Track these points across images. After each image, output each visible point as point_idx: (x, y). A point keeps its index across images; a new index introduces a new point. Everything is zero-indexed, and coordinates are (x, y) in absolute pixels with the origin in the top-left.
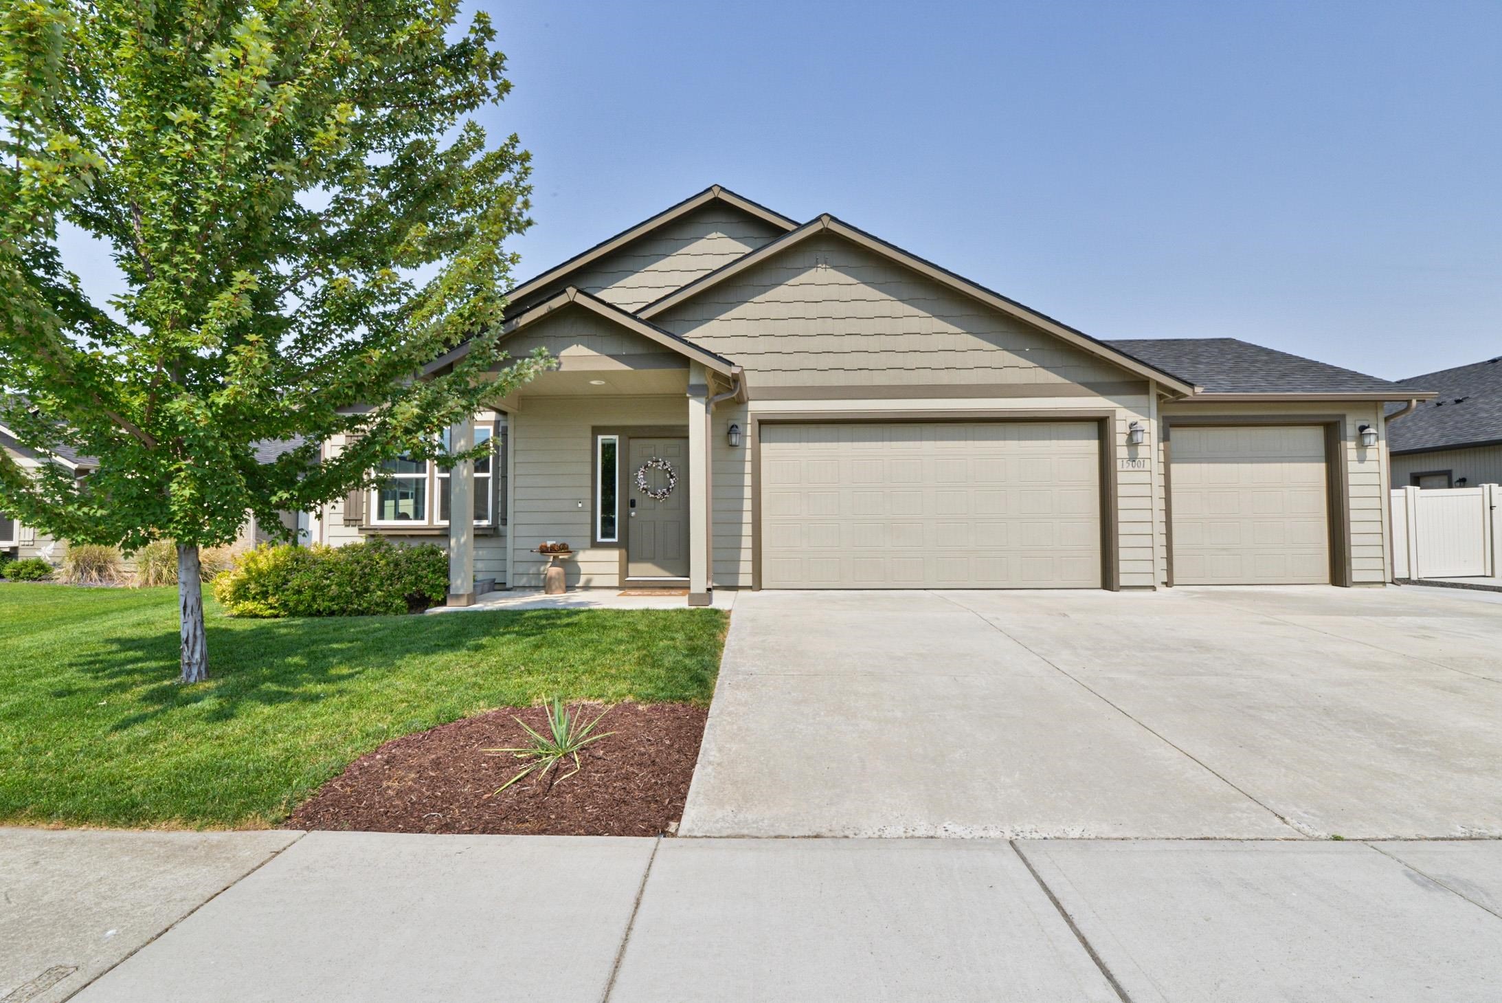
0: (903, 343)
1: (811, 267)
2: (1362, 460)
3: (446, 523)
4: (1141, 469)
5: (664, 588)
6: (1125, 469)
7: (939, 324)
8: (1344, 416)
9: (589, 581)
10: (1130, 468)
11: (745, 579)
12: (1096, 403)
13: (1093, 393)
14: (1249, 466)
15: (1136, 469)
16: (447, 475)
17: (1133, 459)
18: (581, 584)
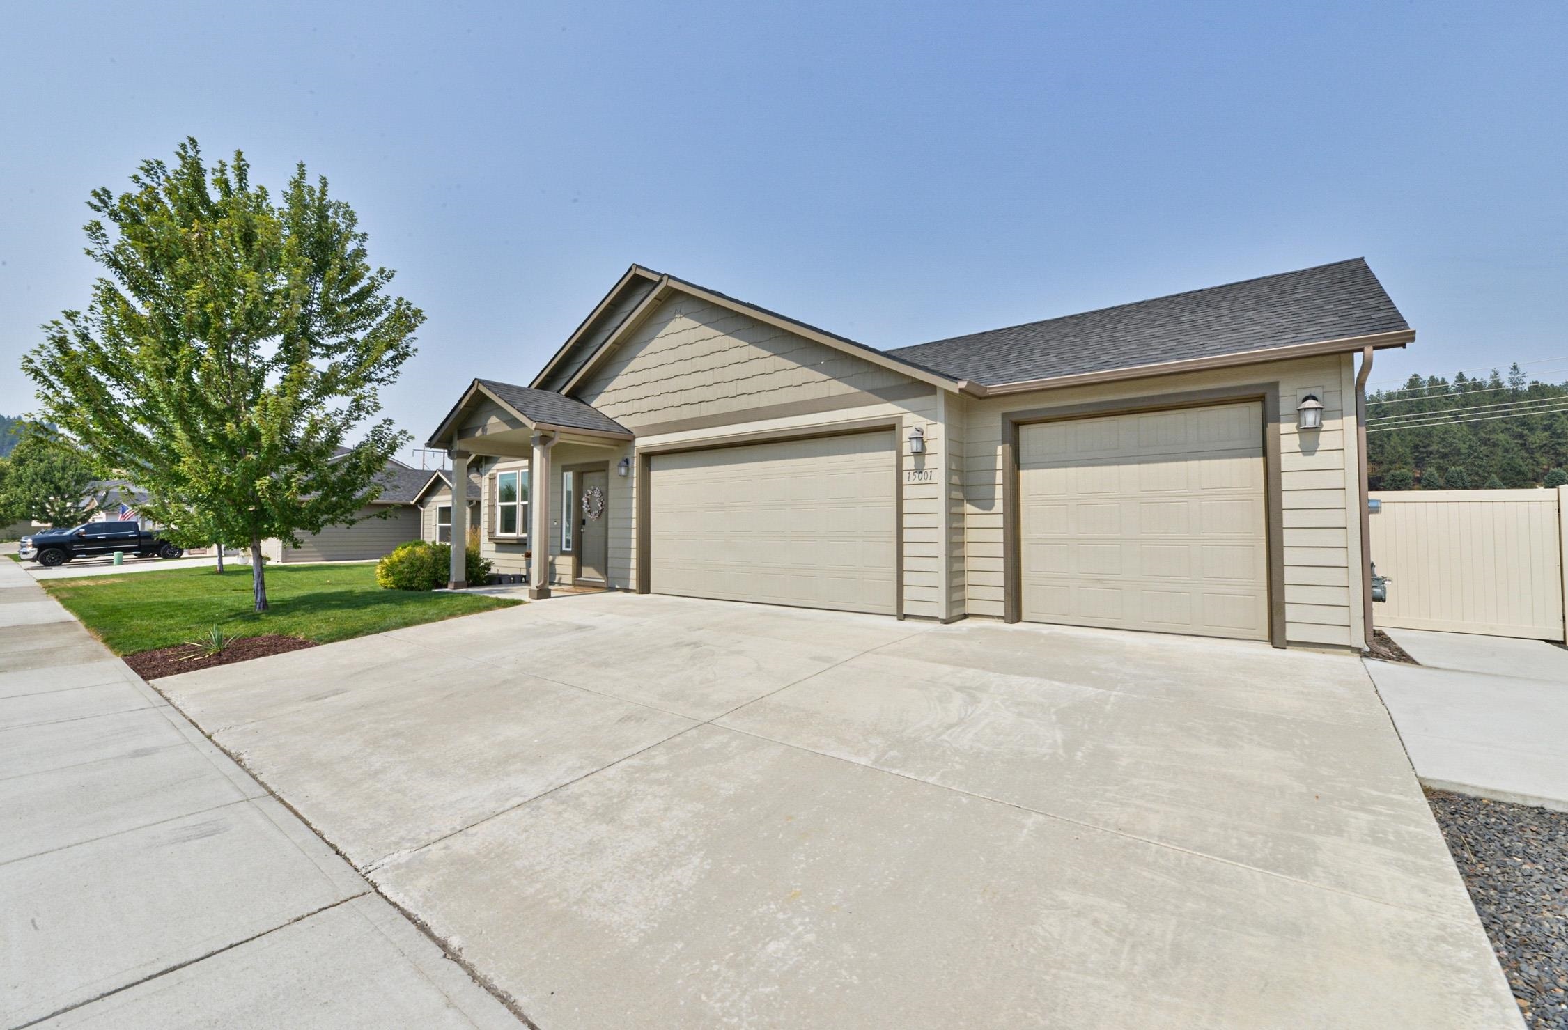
0: (730, 373)
1: (672, 319)
2: (1309, 450)
3: (525, 535)
4: (928, 481)
5: (594, 587)
6: (911, 482)
7: (755, 351)
8: (1275, 385)
9: (560, 579)
10: (917, 481)
11: (633, 584)
12: (883, 411)
13: (882, 400)
14: (1135, 467)
15: (923, 481)
16: (526, 503)
17: (919, 470)
18: (556, 581)
